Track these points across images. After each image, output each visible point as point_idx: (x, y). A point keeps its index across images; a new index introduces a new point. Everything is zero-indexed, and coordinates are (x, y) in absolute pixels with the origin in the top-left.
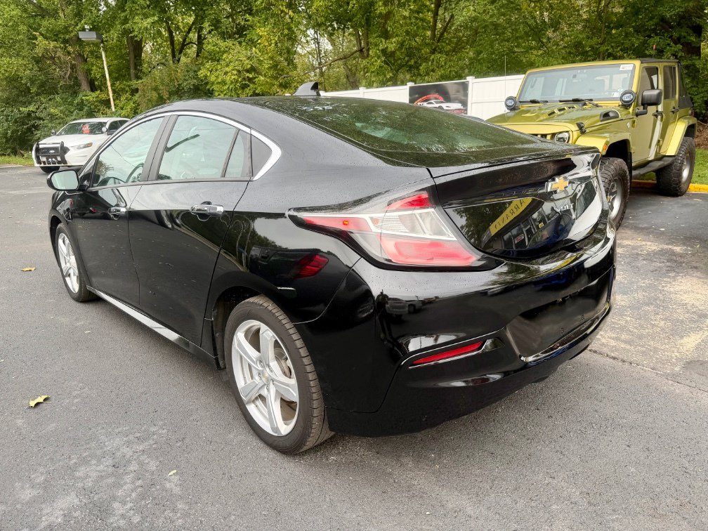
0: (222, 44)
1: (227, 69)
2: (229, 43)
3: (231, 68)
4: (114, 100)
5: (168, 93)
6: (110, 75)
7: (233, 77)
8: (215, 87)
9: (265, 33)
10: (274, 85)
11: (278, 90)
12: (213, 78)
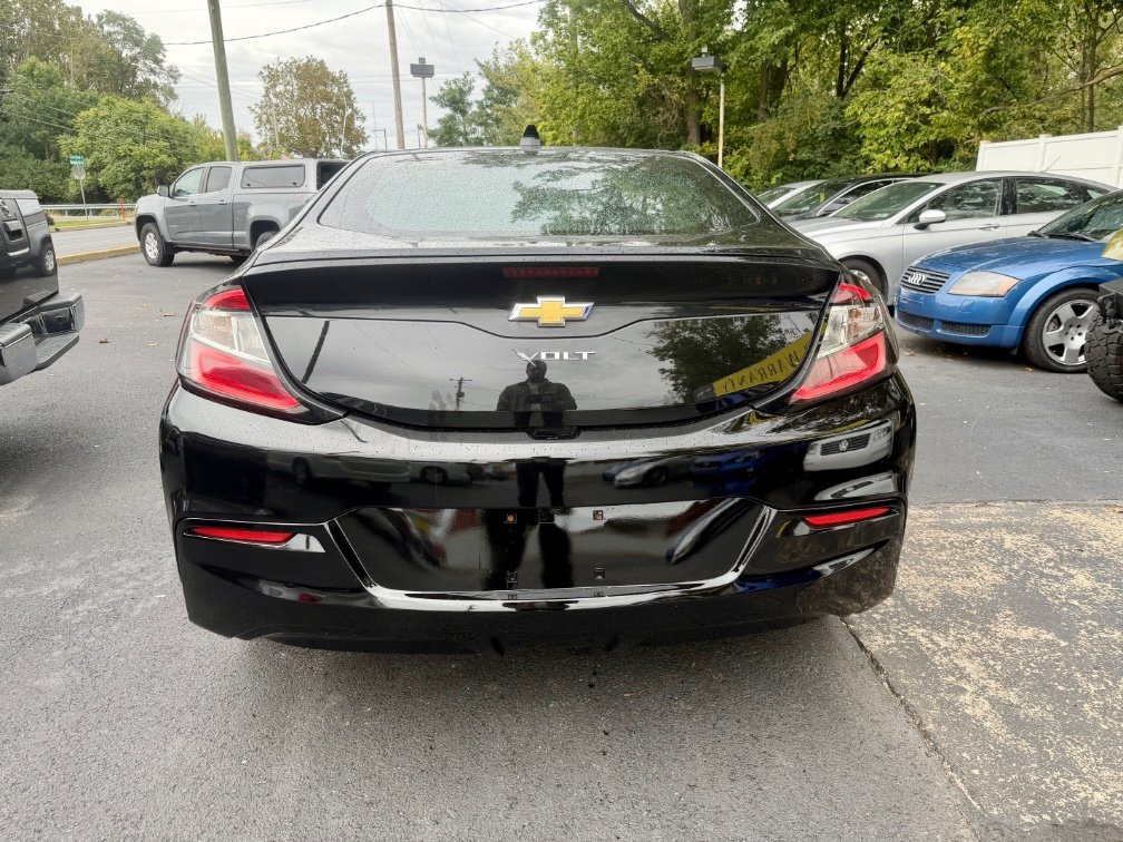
0: (893, 60)
1: (891, 102)
2: (907, 59)
3: (897, 99)
4: (724, 155)
5: (794, 143)
6: (725, 118)
7: (897, 114)
8: (868, 133)
9: (970, 36)
10: (965, 125)
11: (972, 134)
12: (864, 118)
